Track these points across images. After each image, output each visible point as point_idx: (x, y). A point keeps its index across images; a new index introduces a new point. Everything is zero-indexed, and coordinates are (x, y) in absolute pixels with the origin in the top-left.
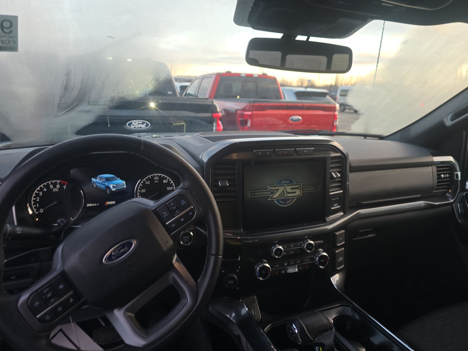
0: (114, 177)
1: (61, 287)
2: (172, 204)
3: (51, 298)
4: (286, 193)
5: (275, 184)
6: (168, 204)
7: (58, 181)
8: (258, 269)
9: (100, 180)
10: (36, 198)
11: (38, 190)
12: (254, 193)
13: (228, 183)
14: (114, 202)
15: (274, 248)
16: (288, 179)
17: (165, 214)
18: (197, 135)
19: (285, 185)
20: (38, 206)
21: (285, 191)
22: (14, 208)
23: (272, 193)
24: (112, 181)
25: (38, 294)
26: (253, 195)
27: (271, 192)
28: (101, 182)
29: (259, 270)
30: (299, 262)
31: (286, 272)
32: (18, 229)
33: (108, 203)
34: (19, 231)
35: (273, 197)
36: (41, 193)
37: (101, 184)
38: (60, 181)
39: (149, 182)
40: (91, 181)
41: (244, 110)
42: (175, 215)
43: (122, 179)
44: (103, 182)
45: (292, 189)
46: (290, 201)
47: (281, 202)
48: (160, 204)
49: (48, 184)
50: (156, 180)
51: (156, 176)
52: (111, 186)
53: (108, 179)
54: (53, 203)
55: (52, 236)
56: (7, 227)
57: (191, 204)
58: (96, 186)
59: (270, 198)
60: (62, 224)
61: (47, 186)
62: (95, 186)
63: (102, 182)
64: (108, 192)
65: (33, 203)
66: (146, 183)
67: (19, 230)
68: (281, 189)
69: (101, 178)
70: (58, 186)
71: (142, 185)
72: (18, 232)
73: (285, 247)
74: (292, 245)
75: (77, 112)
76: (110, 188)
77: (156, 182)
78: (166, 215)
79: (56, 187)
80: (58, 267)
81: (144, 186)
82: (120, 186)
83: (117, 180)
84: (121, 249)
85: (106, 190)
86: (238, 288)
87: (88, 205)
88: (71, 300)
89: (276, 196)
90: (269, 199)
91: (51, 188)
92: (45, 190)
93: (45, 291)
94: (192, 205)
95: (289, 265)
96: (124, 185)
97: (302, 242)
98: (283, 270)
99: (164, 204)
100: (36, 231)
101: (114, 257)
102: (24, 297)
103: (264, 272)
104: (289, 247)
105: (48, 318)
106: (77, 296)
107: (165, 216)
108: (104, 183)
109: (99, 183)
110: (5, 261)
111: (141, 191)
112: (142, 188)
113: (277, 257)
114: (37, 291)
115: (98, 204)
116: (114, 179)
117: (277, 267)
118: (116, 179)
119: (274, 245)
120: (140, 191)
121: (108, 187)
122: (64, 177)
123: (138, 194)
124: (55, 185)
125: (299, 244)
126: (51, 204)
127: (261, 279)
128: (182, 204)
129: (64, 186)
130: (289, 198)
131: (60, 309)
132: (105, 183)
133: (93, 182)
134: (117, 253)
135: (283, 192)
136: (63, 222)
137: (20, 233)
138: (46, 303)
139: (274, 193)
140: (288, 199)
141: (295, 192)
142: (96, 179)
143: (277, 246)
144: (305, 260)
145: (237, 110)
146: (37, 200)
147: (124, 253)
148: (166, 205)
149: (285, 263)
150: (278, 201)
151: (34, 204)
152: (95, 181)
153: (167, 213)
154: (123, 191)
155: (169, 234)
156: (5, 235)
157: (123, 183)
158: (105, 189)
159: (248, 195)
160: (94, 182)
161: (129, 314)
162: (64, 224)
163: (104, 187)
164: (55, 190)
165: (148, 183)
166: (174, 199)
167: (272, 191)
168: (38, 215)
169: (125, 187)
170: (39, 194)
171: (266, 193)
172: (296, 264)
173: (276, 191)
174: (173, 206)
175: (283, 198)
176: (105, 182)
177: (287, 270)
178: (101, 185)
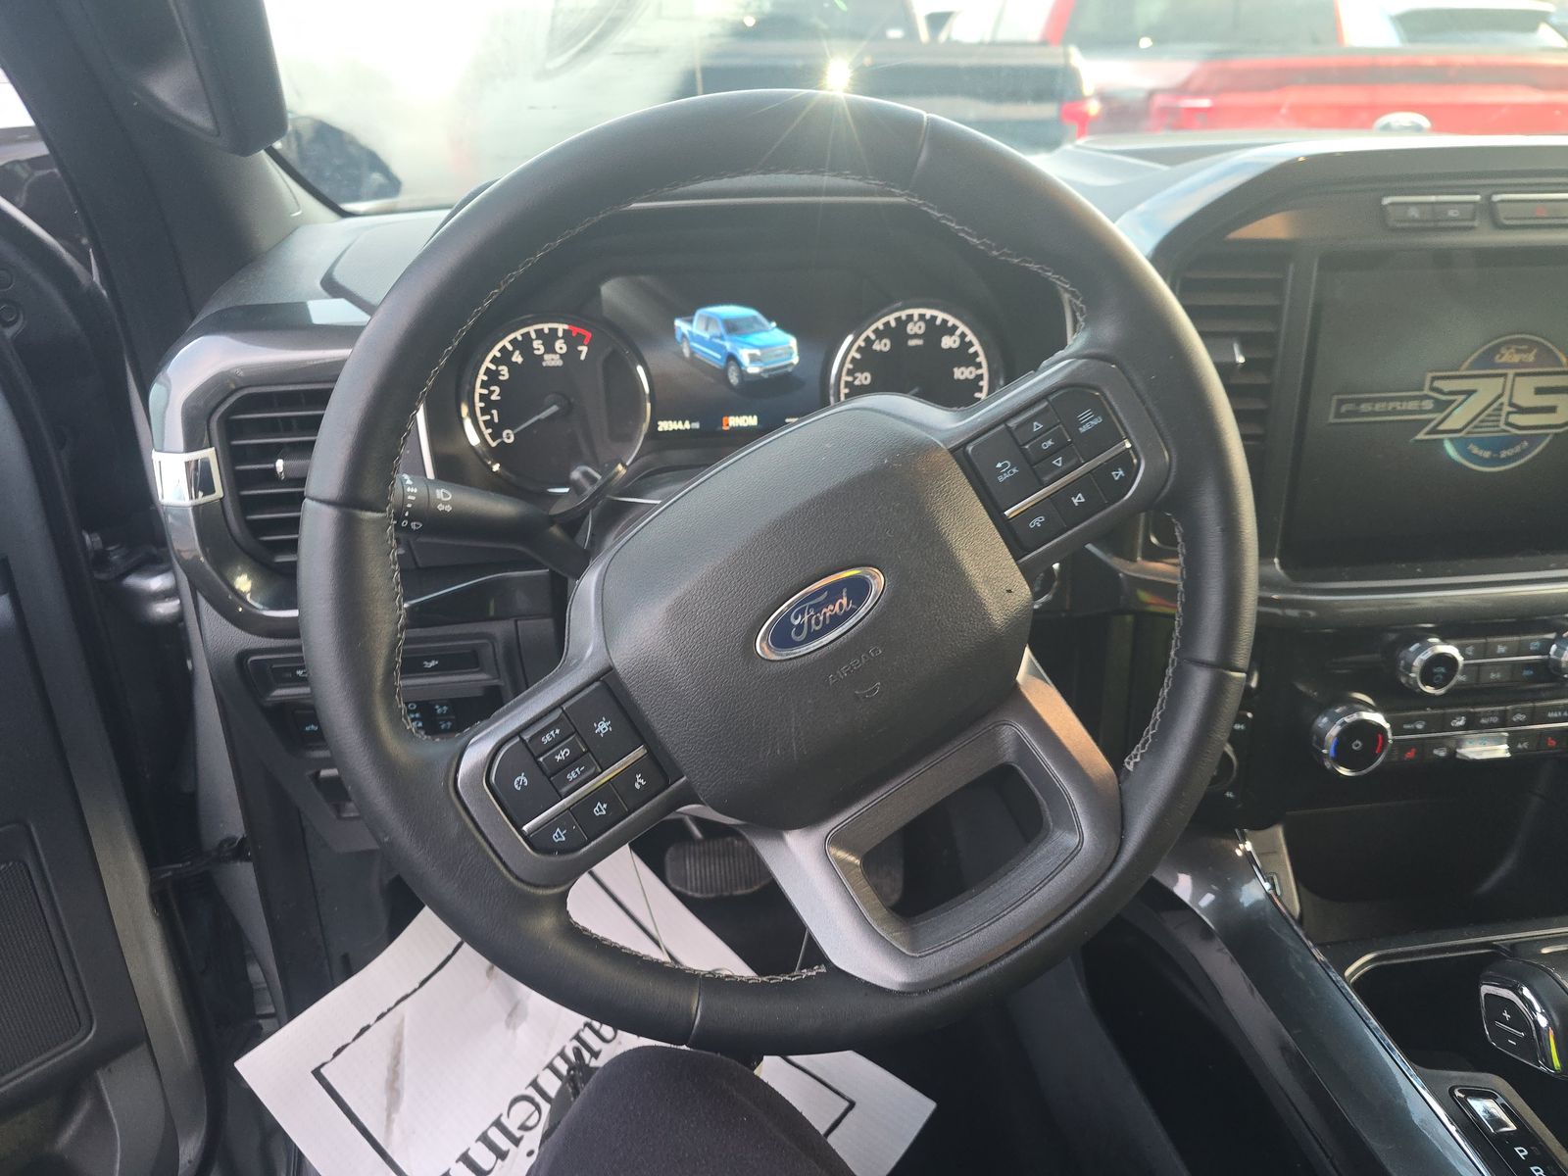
0: (754, 318)
1: (603, 727)
2: (1037, 426)
3: (568, 764)
4: (1511, 409)
5: (1467, 364)
6: (1020, 426)
7: (561, 328)
8: (1335, 731)
9: (706, 329)
10: (488, 389)
11: (493, 361)
12: (1359, 402)
13: (1243, 352)
14: (752, 421)
15: (1419, 651)
16: (1533, 344)
17: (1006, 470)
18: (1078, 147)
19: (1511, 372)
20: (496, 420)
21: (1505, 399)
22: (421, 416)
23: (1441, 406)
24: (747, 334)
25: (525, 747)
26: (1349, 414)
27: (1437, 401)
28: (707, 335)
29: (1340, 735)
30: (1520, 717)
31: (1452, 754)
32: (440, 493)
33: (734, 421)
34: (445, 503)
35: (1441, 427)
36: (504, 370)
37: (710, 344)
38: (566, 327)
39: (885, 345)
40: (672, 329)
41: (1183, 90)
42: (1046, 479)
43: (784, 326)
44: (716, 337)
45: (1539, 391)
46: (1518, 449)
47: (1475, 450)
48: (983, 423)
49: (526, 336)
50: (916, 336)
51: (917, 317)
52: (744, 355)
53: (732, 327)
54: (544, 410)
55: (555, 530)
56: (403, 481)
57: (1122, 433)
58: (692, 353)
59: (1427, 429)
60: (590, 489)
61: (524, 345)
62: (686, 352)
63: (712, 337)
64: (734, 379)
65: (479, 405)
66: (877, 347)
67: (445, 498)
68: (1487, 390)
69: (709, 321)
70: (560, 346)
71: (858, 356)
72: (441, 507)
73: (1470, 651)
74: (1503, 644)
75: (616, 54)
76: (739, 364)
77: (912, 343)
78: (1006, 476)
79: (554, 352)
80: (589, 652)
81: (868, 359)
82: (777, 356)
83: (766, 331)
84: (825, 604)
85: (724, 372)
86: (1229, 795)
87: (665, 426)
88: (640, 782)
89: (1458, 418)
90: (1421, 436)
91: (536, 352)
92: (517, 358)
93: (546, 739)
94: (1128, 438)
95: (1473, 724)
96: (791, 354)
97: (1552, 636)
98: (1439, 743)
99: (1003, 426)
100: (501, 507)
101: (798, 633)
102: (477, 752)
103: (1357, 745)
104: (1486, 651)
105: (559, 836)
106: (660, 767)
107: (1001, 479)
108: (718, 341)
109: (700, 340)
110: (406, 605)
111: (855, 378)
112: (858, 366)
113: (1429, 689)
114: (518, 733)
115: (696, 425)
116: (756, 326)
117: (1415, 731)
118: (763, 325)
119: (1421, 637)
120: (850, 379)
121: (732, 358)
122: (582, 311)
123: (844, 391)
124: (549, 340)
125: (1535, 645)
126: (538, 414)
127: (1344, 771)
128: (1082, 430)
129: (580, 348)
130: (1518, 435)
131: (600, 809)
132: (721, 342)
133: (678, 337)
134: (809, 620)
135: (1495, 406)
136: (593, 480)
137: (448, 508)
138: (551, 780)
139: (1453, 406)
140: (1511, 441)
141: (1552, 409)
142: (691, 322)
143: (1435, 644)
144: (1550, 715)
145: (1152, 94)
146: (494, 397)
147: (836, 621)
148: (1008, 428)
149: (1454, 717)
150: (1462, 445)
151: (484, 411)
152: (686, 333)
153: (1012, 467)
154: (787, 375)
155: (1016, 560)
156: (399, 517)
157: (788, 343)
158: (722, 364)
159: (1328, 414)
160: (684, 336)
161: (841, 854)
162: (596, 488)
163: (719, 356)
164: (552, 360)
165: (883, 346)
166: (1045, 404)
167: (1444, 398)
168: (501, 453)
169: (795, 360)
170: (497, 373)
171: (1412, 405)
172: (1504, 721)
173: (1461, 398)
174: (1040, 433)
175: (1487, 432)
176: (721, 337)
177: (1461, 748)
178: (707, 347)
